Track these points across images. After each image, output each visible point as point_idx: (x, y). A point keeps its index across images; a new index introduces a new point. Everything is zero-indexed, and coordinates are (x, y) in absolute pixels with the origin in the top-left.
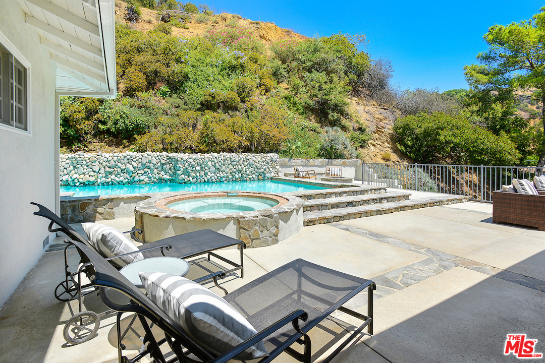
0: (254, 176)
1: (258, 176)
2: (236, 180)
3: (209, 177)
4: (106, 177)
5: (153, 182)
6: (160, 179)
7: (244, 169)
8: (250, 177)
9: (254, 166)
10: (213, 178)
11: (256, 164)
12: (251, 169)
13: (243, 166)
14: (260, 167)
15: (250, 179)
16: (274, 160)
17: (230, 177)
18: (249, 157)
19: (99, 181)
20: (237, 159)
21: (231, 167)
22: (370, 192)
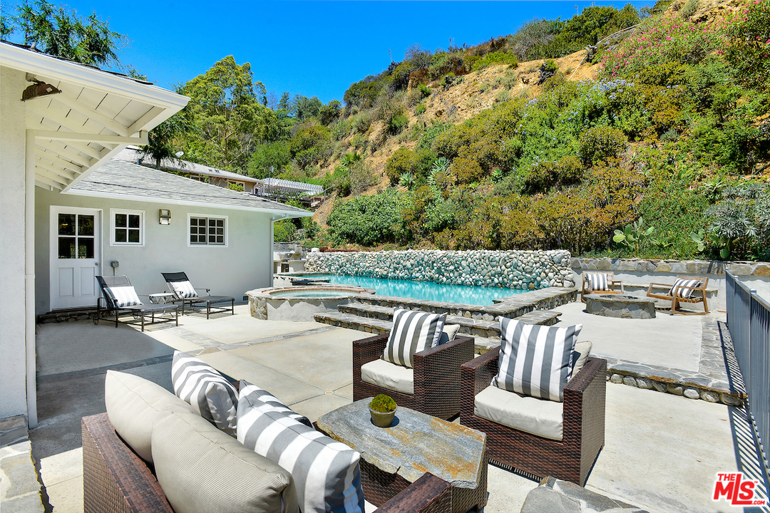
0: (520, 282)
1: (528, 284)
2: (496, 286)
3: (463, 279)
4: (394, 272)
5: (427, 280)
6: (432, 278)
7: (506, 273)
8: (515, 283)
9: (521, 268)
10: (467, 280)
11: (523, 265)
12: (516, 272)
13: (503, 267)
14: (529, 270)
15: (515, 286)
16: (556, 260)
17: (489, 281)
18: (513, 256)
19: (389, 275)
20: (497, 259)
21: (490, 268)
22: (460, 313)
